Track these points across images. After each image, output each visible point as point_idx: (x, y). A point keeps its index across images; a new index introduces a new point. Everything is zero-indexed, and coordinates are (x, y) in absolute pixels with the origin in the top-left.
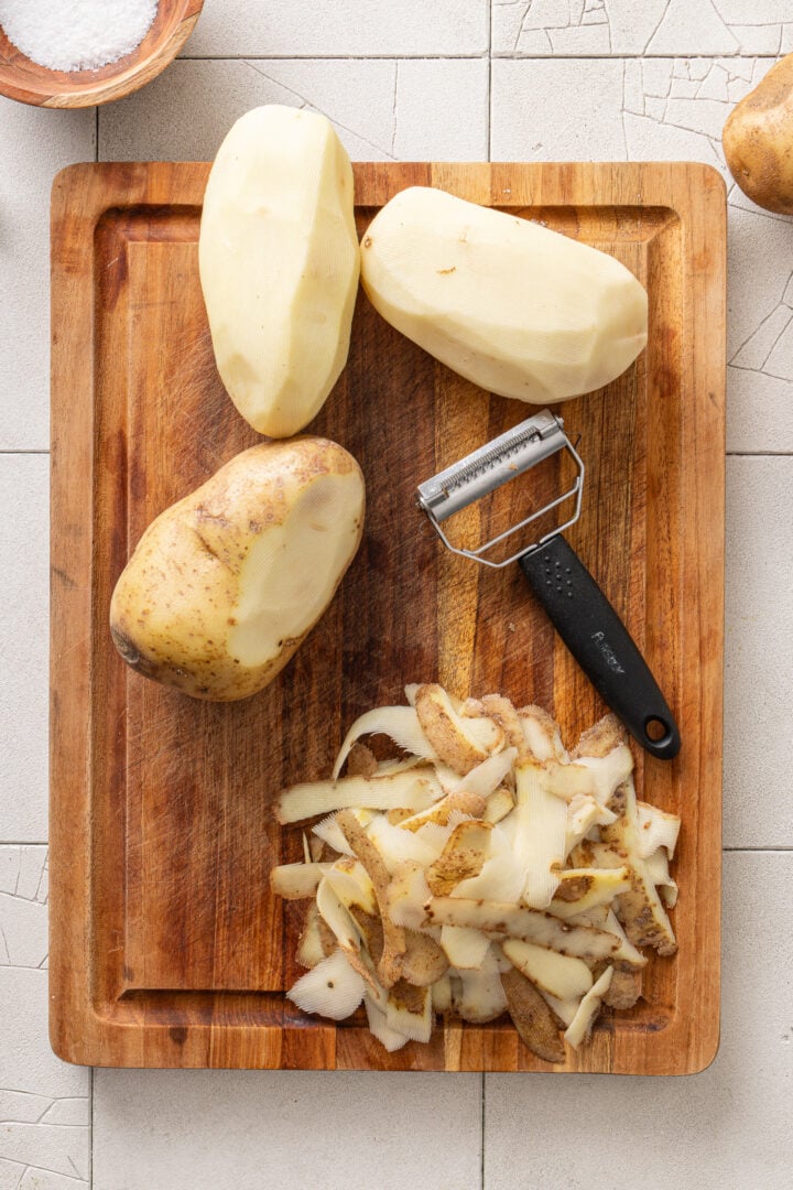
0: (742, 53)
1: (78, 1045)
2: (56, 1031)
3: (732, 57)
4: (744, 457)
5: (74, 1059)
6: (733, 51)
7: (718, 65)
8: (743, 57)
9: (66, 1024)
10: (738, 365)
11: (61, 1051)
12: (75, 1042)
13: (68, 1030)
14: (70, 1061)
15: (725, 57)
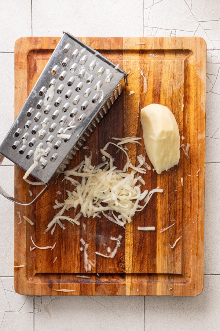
0: (215, 49)
1: (22, 289)
2: (16, 285)
3: (212, 50)
4: (217, 164)
5: (21, 293)
6: (212, 48)
7: (208, 52)
8: (215, 50)
9: (18, 283)
10: (214, 137)
11: (17, 291)
12: (21, 288)
13: (19, 285)
14: (20, 293)
15: (210, 50)
